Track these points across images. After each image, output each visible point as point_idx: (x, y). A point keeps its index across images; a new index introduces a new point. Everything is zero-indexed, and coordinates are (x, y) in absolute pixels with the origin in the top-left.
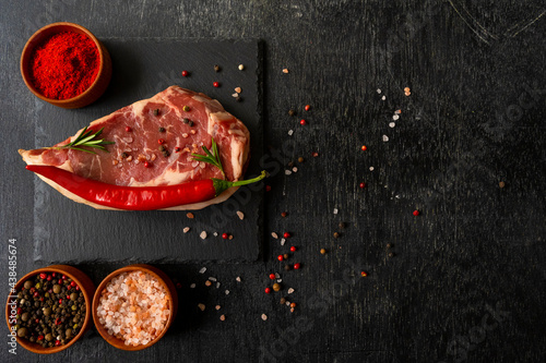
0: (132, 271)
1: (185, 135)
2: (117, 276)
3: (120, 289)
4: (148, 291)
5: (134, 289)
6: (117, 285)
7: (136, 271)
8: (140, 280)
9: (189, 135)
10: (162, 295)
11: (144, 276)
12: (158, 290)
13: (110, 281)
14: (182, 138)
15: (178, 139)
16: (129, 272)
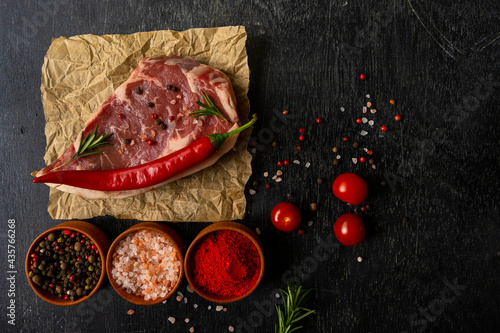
0: (137, 231)
1: (173, 102)
2: (124, 238)
3: (129, 250)
4: (156, 247)
5: (143, 248)
6: (126, 247)
7: (141, 230)
8: (146, 239)
9: (177, 100)
10: (171, 248)
11: (149, 234)
12: (165, 244)
13: (118, 244)
14: (171, 105)
15: (168, 108)
16: (134, 233)
